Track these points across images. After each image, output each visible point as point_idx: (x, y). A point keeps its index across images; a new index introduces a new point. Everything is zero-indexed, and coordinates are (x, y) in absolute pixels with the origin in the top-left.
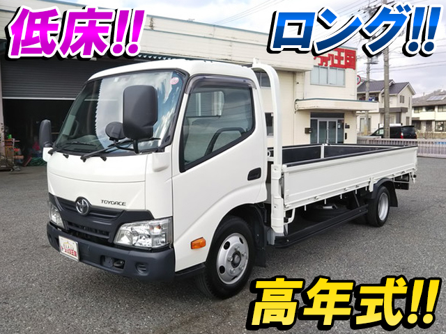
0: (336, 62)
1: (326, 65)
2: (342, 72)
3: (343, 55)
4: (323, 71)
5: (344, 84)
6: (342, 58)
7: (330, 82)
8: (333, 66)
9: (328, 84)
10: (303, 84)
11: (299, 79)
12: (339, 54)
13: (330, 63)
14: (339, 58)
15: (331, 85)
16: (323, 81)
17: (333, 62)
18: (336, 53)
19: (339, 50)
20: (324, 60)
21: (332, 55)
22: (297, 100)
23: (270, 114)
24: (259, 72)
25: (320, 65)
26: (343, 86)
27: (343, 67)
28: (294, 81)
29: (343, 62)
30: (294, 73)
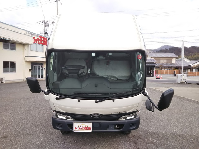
0: (40, 42)
1: (36, 43)
2: (42, 46)
3: (42, 39)
4: (35, 45)
6: (42, 41)
8: (39, 43)
9: (37, 50)
10: (28, 50)
11: (26, 47)
12: (41, 39)
13: (38, 42)
15: (38, 51)
16: (35, 49)
17: (39, 42)
18: (40, 38)
19: (41, 37)
20: (36, 40)
21: (39, 39)
22: (25, 57)
23: (14, 62)
24: (9, 43)
25: (34, 42)
26: (43, 52)
27: (43, 44)
28: (24, 48)
29: (42, 42)
30: (24, 45)
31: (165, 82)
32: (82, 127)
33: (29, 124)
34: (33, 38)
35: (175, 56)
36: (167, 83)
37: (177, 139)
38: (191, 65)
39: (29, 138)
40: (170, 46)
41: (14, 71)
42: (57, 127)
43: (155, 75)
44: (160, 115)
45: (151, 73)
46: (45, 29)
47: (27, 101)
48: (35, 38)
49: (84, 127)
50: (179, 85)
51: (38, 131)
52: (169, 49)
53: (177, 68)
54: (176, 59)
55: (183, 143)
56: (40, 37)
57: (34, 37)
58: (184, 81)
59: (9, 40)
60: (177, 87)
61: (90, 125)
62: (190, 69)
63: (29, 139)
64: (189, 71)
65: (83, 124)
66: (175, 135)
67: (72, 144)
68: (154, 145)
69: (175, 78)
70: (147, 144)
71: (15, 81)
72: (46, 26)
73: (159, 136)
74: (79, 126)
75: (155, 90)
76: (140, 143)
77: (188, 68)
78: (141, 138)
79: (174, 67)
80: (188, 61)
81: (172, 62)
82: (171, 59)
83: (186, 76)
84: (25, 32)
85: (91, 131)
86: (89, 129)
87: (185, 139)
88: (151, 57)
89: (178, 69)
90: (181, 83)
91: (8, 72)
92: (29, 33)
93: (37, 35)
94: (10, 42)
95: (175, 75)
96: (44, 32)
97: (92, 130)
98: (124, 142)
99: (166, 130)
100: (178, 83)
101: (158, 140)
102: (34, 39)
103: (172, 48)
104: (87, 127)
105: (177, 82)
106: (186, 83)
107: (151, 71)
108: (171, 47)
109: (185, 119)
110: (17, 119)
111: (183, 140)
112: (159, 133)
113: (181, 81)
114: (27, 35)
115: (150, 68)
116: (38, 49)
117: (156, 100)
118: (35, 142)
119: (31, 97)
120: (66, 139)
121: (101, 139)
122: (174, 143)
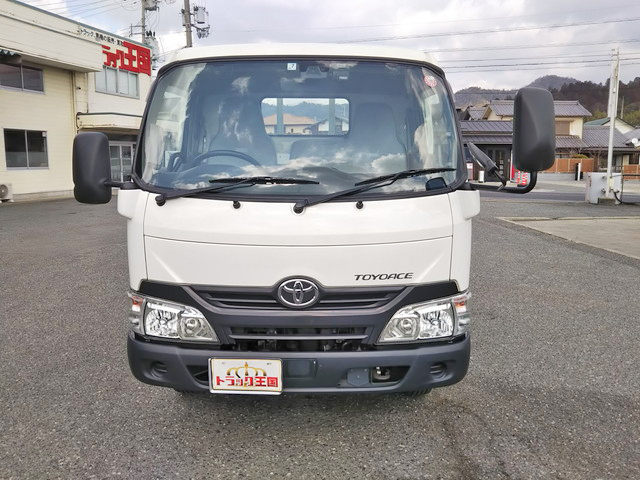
0: (126, 62)
1: (115, 66)
2: (134, 77)
3: (135, 53)
4: (111, 74)
5: (138, 95)
6: (134, 58)
7: (121, 90)
8: (124, 68)
9: (117, 93)
10: (87, 91)
11: (79, 82)
12: (130, 52)
13: (119, 63)
14: (131, 58)
15: (122, 95)
16: (111, 87)
17: (122, 62)
18: (126, 50)
19: (130, 46)
20: (112, 58)
21: (121, 52)
22: (79, 114)
23: (40, 133)
24: (19, 66)
25: (106, 65)
26: (137, 97)
27: (136, 71)
28: (73, 84)
29: (135, 64)
30: (72, 73)
31: (547, 201)
32: (243, 377)
33: (65, 351)
34: (101, 49)
35: (581, 110)
36: (555, 204)
37: (605, 415)
38: (634, 141)
39: (53, 410)
40: (563, 79)
41: (41, 162)
42: (147, 375)
43: (513, 176)
44: (535, 317)
45: (501, 167)
46: (144, 19)
47: (75, 265)
48: (109, 48)
49: (252, 374)
50: (594, 210)
51: (91, 379)
52: (559, 89)
53: (586, 153)
54: (585, 122)
55: (631, 435)
56: (125, 44)
57: (104, 47)
58: (612, 196)
59: (17, 56)
60: (589, 215)
61: (273, 367)
62: (630, 154)
63: (52, 414)
64: (626, 162)
65: (246, 365)
66: (595, 400)
67: (211, 436)
68: (522, 440)
69: (580, 185)
70: (493, 434)
71: (49, 195)
72: (146, 9)
73: (537, 402)
74: (233, 374)
75: (514, 227)
76: (467, 433)
77: (624, 154)
78: (470, 412)
79: (577, 149)
80: (624, 129)
81: (572, 133)
82: (568, 122)
83: (620, 178)
84: (74, 28)
85: (277, 390)
86: (272, 382)
87: (635, 417)
88: (502, 116)
89: (588, 155)
90: (602, 202)
91: (22, 164)
92: (88, 30)
93: (116, 39)
94: (20, 61)
95: (577, 175)
96: (140, 30)
97: (284, 386)
98: (407, 430)
99: (562, 379)
100: (590, 204)
101: (535, 420)
102: (104, 52)
103: (571, 85)
104: (261, 375)
105: (587, 198)
106: (617, 203)
107: (502, 162)
108: (568, 84)
109: (628, 333)
110: (25, 332)
111: (631, 419)
112: (538, 390)
113: (603, 197)
114: (82, 36)
115: (497, 152)
116: (123, 89)
117: (520, 261)
118: (74, 426)
119: (89, 250)
120: (190, 415)
121: (321, 415)
122: (598, 434)
